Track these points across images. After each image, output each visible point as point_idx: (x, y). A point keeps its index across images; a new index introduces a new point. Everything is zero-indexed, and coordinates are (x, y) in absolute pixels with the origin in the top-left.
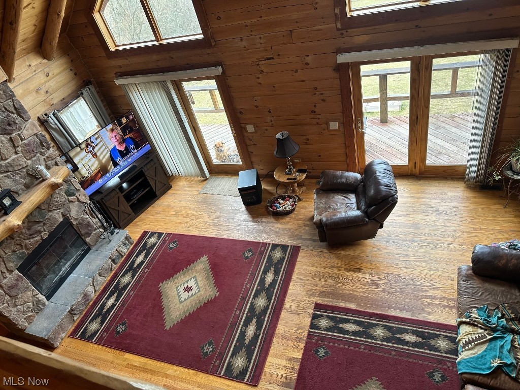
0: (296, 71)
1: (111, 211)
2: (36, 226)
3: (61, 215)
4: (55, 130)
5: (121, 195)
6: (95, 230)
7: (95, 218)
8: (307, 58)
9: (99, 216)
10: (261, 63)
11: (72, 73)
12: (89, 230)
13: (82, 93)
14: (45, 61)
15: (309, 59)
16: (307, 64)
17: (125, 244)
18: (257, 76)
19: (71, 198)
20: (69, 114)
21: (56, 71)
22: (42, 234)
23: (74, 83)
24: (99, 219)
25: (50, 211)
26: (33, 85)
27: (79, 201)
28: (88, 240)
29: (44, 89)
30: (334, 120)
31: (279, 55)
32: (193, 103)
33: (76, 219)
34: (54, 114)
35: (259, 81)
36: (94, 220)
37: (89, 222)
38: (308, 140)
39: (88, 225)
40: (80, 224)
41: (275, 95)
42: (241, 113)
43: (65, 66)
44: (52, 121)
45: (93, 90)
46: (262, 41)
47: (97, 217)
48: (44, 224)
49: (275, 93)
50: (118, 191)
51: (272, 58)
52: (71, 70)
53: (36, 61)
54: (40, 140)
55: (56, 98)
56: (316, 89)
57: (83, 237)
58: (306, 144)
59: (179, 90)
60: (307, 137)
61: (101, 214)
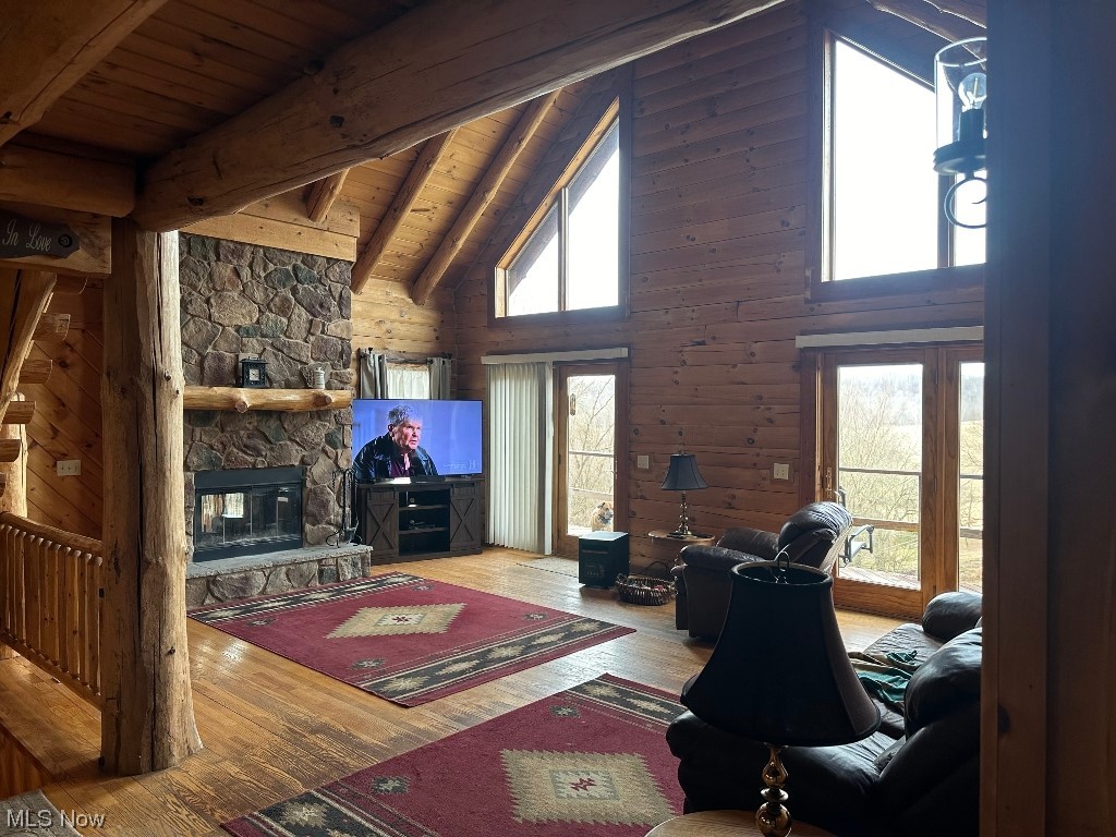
0: (735, 366)
1: (369, 517)
2: (260, 442)
3: (299, 458)
4: (369, 374)
5: (397, 510)
6: (329, 523)
7: (340, 507)
8: (754, 345)
9: (347, 509)
10: (686, 349)
11: (433, 335)
12: (320, 513)
13: (432, 362)
14: (410, 300)
15: (757, 347)
16: (753, 354)
17: (354, 565)
18: (676, 369)
19: (328, 448)
20: (399, 376)
21: (416, 319)
22: (259, 459)
23: (429, 345)
24: (344, 511)
25: (290, 440)
26: (378, 313)
27: (336, 461)
28: (308, 527)
29: (388, 326)
30: (782, 460)
31: (714, 338)
32: (573, 413)
33: (314, 482)
34: (380, 358)
35: (677, 377)
36: (337, 508)
37: (328, 501)
38: (734, 497)
39: (324, 505)
40: (315, 493)
41: (696, 404)
42: (636, 432)
43: (431, 321)
44: (372, 362)
45: (448, 366)
46: (694, 315)
47: (344, 507)
48: (272, 449)
49: (696, 399)
50: (397, 494)
51: (703, 343)
52: (435, 330)
53: (398, 294)
54: (343, 349)
55: (396, 346)
56: (761, 398)
57: (304, 519)
58: (730, 507)
59: (560, 389)
60: (734, 492)
61: (353, 507)
